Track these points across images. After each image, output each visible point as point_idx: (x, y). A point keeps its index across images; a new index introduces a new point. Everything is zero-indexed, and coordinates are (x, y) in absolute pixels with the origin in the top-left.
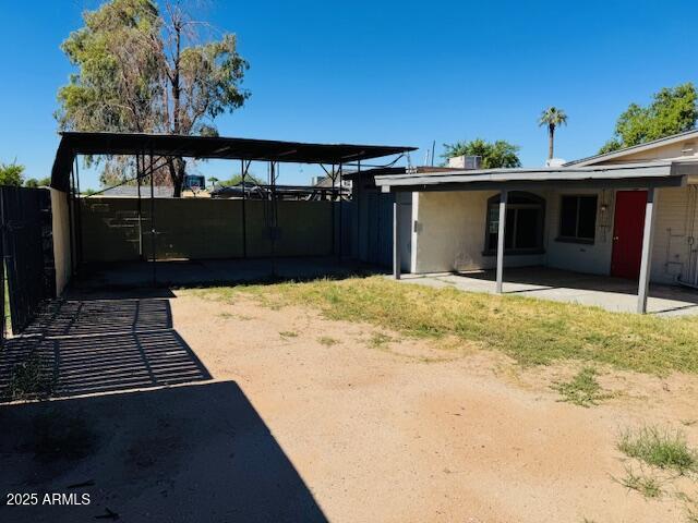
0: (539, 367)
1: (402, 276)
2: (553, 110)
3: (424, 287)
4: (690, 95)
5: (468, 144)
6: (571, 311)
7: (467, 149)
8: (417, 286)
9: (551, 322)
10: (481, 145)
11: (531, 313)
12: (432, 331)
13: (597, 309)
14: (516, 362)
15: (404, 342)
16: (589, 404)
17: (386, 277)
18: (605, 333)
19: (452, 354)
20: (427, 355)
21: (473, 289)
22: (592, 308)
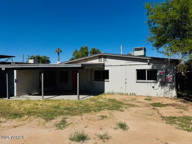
0: (51, 121)
1: (10, 98)
2: (58, 49)
3: (18, 101)
4: (87, 49)
5: (35, 56)
6: (62, 101)
7: (35, 57)
8: (16, 100)
9: (56, 106)
10: (39, 57)
11: (51, 104)
12: (19, 115)
13: (68, 100)
14: (45, 120)
15: (7, 122)
16: (63, 128)
17: (4, 99)
18: (69, 107)
19: (25, 122)
20: (15, 125)
21: (35, 99)
22: (67, 100)
